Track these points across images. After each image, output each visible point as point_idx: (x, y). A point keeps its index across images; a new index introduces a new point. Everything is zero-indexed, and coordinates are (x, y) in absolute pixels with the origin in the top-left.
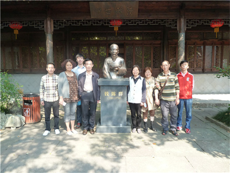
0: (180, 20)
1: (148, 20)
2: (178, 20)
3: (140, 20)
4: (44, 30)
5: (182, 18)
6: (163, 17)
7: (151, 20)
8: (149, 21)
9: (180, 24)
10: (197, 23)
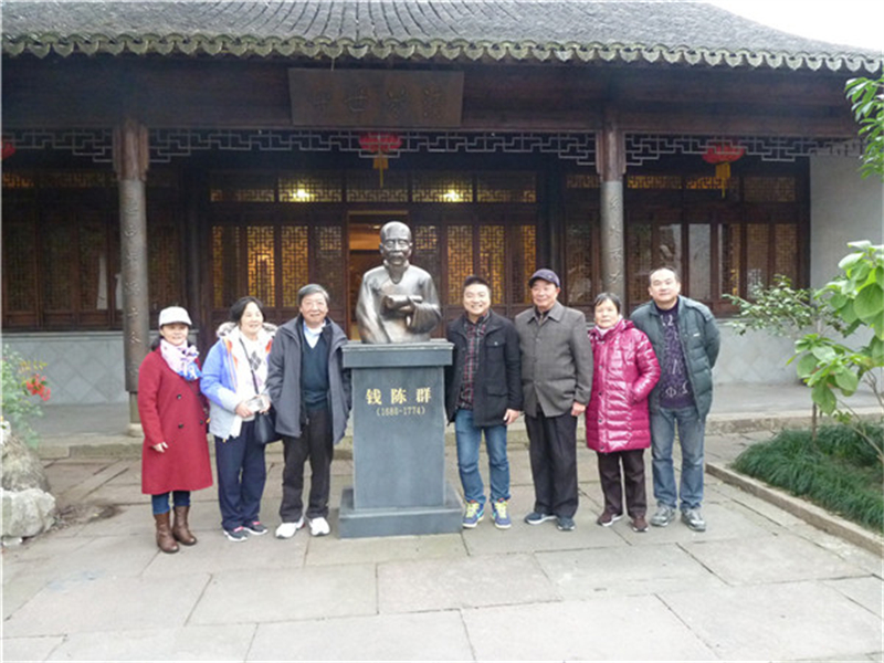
0: (605, 137)
1: (497, 135)
2: (597, 136)
3: (471, 137)
4: (111, 164)
5: (611, 130)
6: (547, 126)
7: (508, 137)
8: (498, 138)
9: (606, 153)
10: (661, 149)
